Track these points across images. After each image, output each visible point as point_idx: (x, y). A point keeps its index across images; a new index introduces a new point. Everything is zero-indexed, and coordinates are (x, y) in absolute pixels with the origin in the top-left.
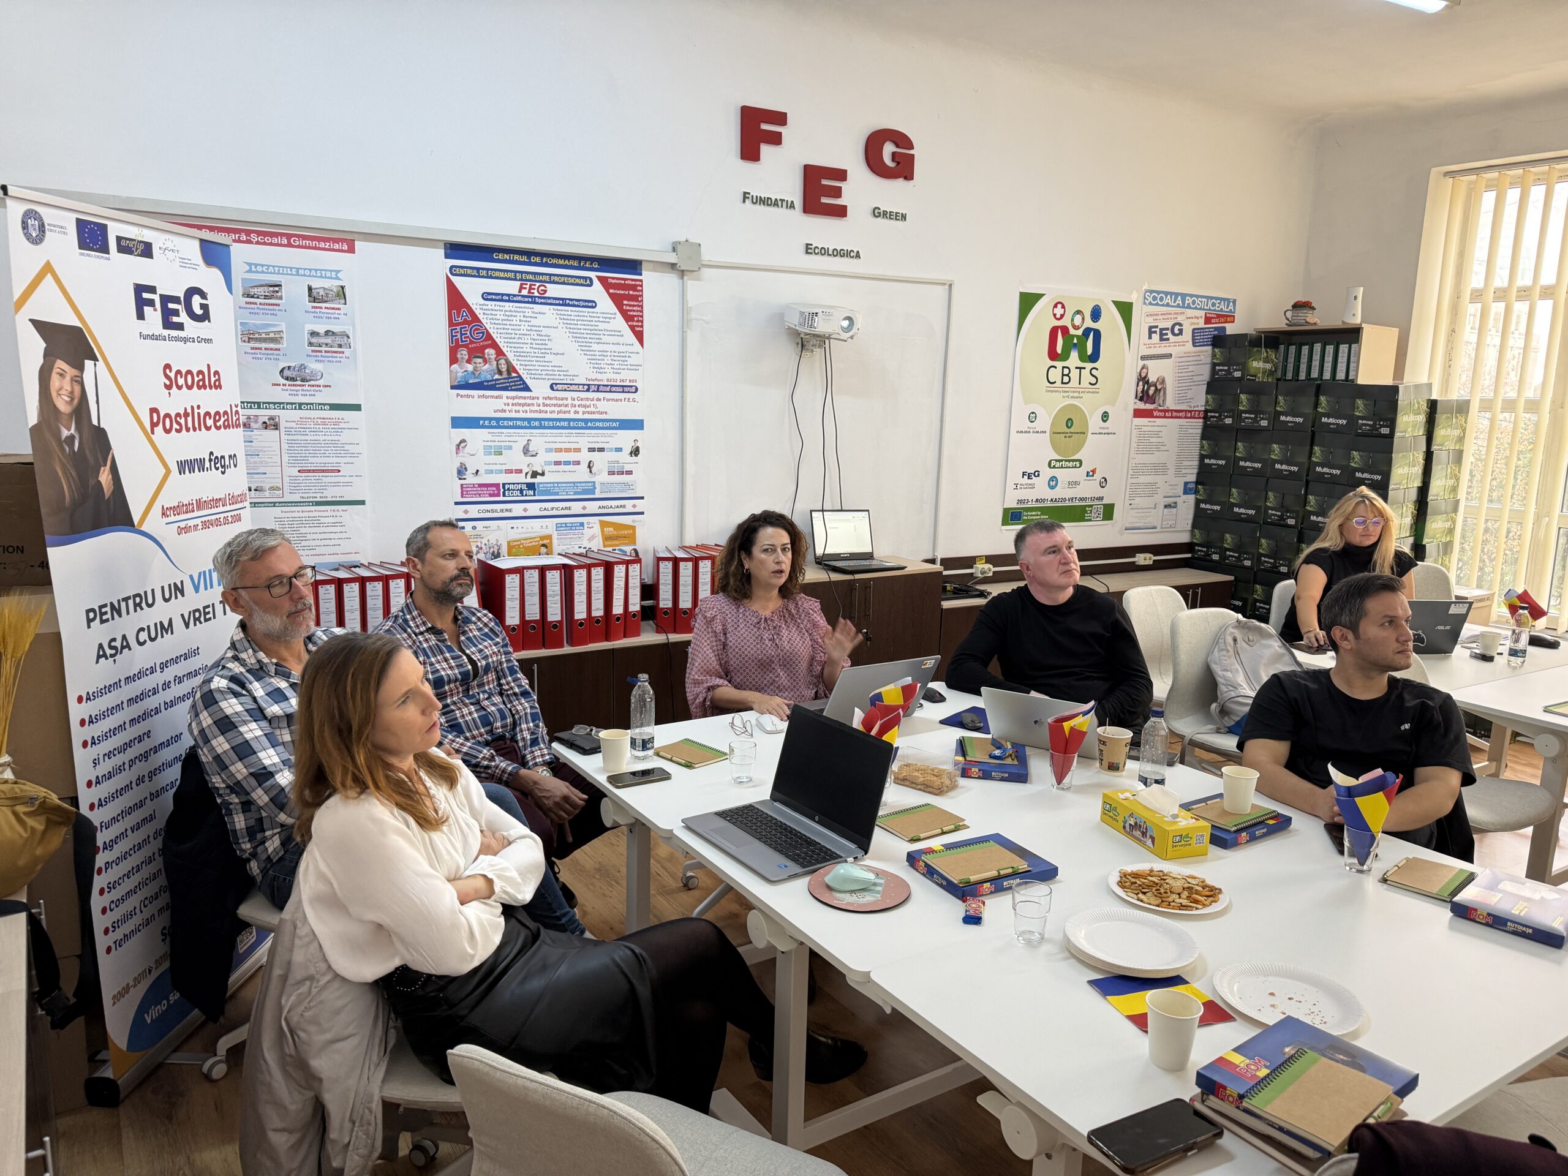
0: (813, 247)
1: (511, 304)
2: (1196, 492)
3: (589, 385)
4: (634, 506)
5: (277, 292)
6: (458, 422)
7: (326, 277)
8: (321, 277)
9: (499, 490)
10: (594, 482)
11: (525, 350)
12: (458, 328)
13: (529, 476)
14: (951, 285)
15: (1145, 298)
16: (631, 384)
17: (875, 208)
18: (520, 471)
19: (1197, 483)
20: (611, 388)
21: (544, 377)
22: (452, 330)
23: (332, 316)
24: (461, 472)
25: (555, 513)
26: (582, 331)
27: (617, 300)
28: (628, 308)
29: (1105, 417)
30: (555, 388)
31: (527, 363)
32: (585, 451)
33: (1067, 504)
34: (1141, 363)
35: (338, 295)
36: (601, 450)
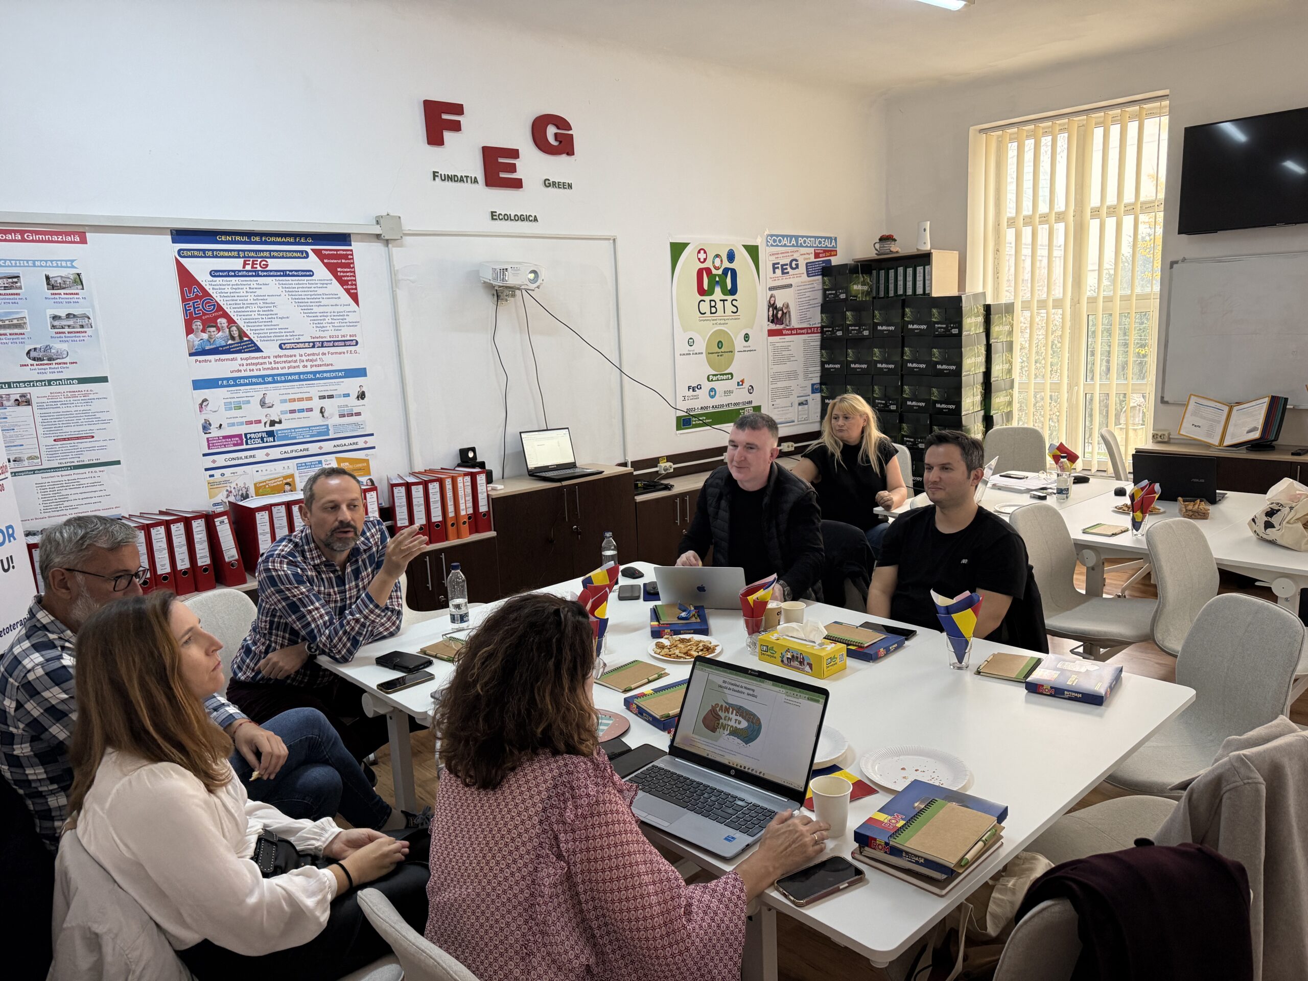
0: (497, 214)
1: (237, 279)
2: (821, 391)
3: (313, 342)
4: (366, 442)
5: (16, 283)
6: (199, 385)
7: (62, 267)
8: (57, 266)
9: (242, 440)
10: (327, 425)
11: (253, 317)
12: (191, 303)
13: (268, 425)
14: (614, 240)
15: (767, 241)
16: (352, 338)
17: (545, 180)
18: (260, 422)
19: (821, 384)
20: (334, 343)
21: (272, 338)
22: (185, 305)
23: (72, 301)
24: (206, 427)
25: (294, 454)
26: (303, 297)
27: (332, 269)
28: (342, 274)
29: (747, 337)
30: (284, 347)
31: (256, 328)
32: (316, 399)
33: (725, 409)
34: (770, 293)
35: (75, 282)
36: (331, 397)
